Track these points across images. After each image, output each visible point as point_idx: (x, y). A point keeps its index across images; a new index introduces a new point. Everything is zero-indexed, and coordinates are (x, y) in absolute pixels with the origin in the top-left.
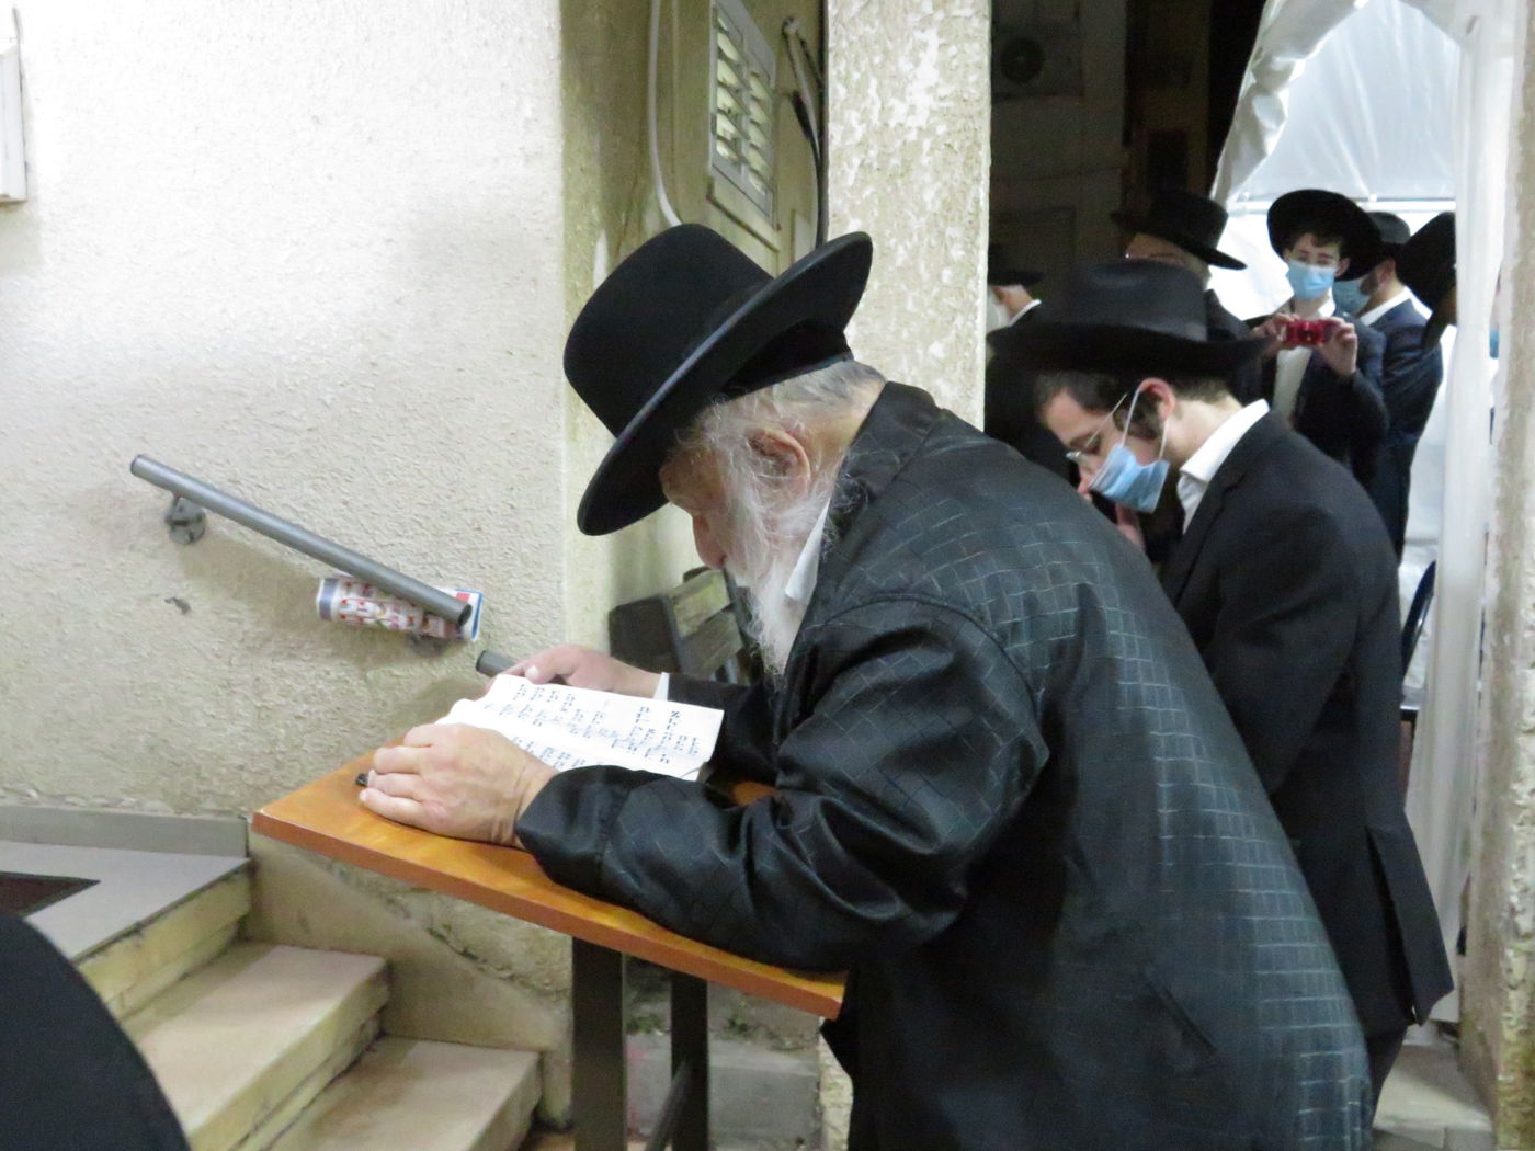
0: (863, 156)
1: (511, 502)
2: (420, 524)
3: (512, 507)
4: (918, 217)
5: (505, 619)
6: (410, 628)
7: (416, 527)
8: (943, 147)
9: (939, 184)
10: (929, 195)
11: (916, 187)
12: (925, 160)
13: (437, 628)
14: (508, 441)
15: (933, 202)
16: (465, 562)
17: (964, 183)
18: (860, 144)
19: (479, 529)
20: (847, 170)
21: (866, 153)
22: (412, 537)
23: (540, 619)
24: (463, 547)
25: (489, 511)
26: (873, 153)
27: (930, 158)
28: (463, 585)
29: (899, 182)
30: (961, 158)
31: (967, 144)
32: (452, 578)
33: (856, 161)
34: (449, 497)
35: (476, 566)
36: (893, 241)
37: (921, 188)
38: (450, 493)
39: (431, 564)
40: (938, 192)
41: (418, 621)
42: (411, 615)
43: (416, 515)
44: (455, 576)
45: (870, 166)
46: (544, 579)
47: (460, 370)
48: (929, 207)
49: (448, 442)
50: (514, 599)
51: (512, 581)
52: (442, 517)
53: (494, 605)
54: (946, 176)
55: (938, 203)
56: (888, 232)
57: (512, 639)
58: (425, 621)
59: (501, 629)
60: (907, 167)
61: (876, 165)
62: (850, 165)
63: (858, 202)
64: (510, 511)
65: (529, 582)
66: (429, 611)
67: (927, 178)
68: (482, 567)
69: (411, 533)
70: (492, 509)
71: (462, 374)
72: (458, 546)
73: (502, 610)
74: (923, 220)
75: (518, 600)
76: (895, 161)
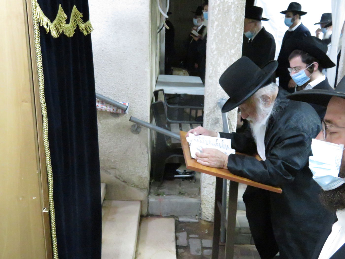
0: (219, 8)
1: (136, 83)
2: (114, 87)
3: (136, 84)
4: (230, 22)
5: (134, 109)
6: (113, 111)
7: (113, 88)
8: (236, 7)
9: (235, 15)
10: (233, 17)
11: (230, 16)
12: (232, 10)
13: (120, 111)
14: (135, 69)
15: (234, 19)
16: (125, 96)
17: (241, 15)
18: (218, 5)
19: (128, 89)
20: (215, 11)
21: (220, 7)
22: (112, 91)
23: (142, 109)
24: (124, 93)
25: (131, 85)
26: (221, 7)
27: (234, 9)
28: (124, 101)
29: (227, 14)
30: (240, 9)
31: (242, 6)
32: (122, 100)
33: (217, 9)
34: (121, 82)
35: (127, 97)
36: (225, 27)
37: (231, 16)
38: (121, 81)
39: (116, 97)
40: (235, 17)
41: (115, 110)
42: (114, 109)
43: (113, 85)
44: (122, 99)
45: (220, 10)
46: (143, 100)
47: (124, 52)
48: (233, 20)
49: (121, 69)
50: (136, 105)
51: (136, 100)
52: (119, 86)
53: (131, 106)
54: (237, 13)
55: (235, 19)
56: (223, 25)
57: (135, 113)
58: (117, 110)
59: (133, 111)
60: (228, 11)
61: (222, 10)
62: (216, 10)
63: (217, 18)
64: (136, 85)
65: (140, 101)
66: (118, 107)
67: (233, 13)
68: (128, 97)
69: (112, 90)
70: (131, 84)
71: (124, 53)
72: (123, 93)
73: (133, 107)
74: (231, 23)
75: (137, 105)
76: (226, 9)
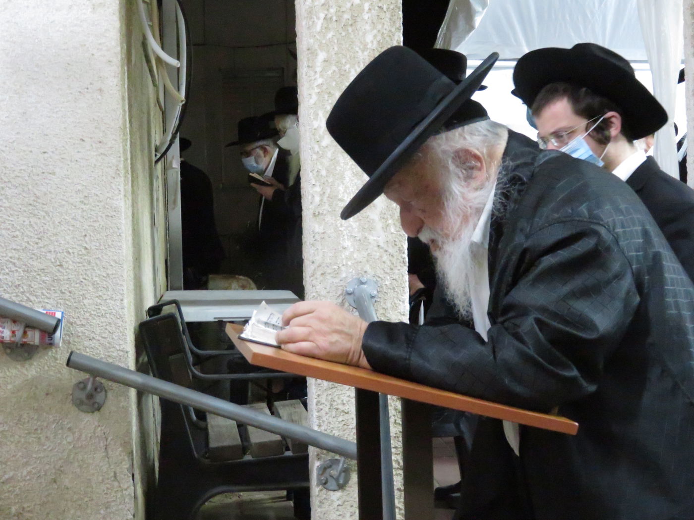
0: (326, 12)
1: (85, 245)
2: (14, 264)
3: (86, 248)
4: (363, 51)
5: (80, 329)
6: (13, 339)
7: (11, 265)
8: (377, 8)
9: (375, 31)
10: (369, 38)
11: (361, 33)
12: (366, 16)
13: (34, 337)
14: (81, 202)
15: (372, 42)
16: (50, 290)
17: (390, 31)
18: (323, 5)
19: (61, 265)
20: (315, 20)
21: (328, 10)
22: (8, 274)
23: (108, 327)
24: (47, 278)
25: (69, 253)
26: (332, 11)
27: (369, 15)
28: (48, 307)
29: (350, 29)
30: (388, 15)
31: (392, 7)
32: (40, 302)
33: (322, 16)
34: (37, 243)
35: (59, 292)
36: (348, 66)
37: (364, 34)
38: (37, 241)
39: (23, 293)
40: (375, 36)
41: (19, 334)
42: (14, 329)
43: (11, 258)
44: (42, 300)
45: (331, 18)
46: (111, 298)
47: (45, 153)
48: (370, 46)
49: (36, 204)
50: (87, 315)
51: (86, 301)
52: (31, 258)
53: (71, 320)
54: (379, 27)
55: (375, 42)
56: (344, 61)
57: (86, 343)
58: (25, 333)
59: (78, 336)
60: (354, 19)
61: (334, 18)
62: (318, 18)
63: (324, 41)
64: (84, 251)
65: (99, 301)
66: (30, 325)
67: (368, 27)
68: (63, 293)
69: (7, 271)
70: (71, 251)
71: (46, 155)
72: (44, 278)
73: (78, 322)
74: (366, 53)
75: (91, 315)
76: (346, 16)
